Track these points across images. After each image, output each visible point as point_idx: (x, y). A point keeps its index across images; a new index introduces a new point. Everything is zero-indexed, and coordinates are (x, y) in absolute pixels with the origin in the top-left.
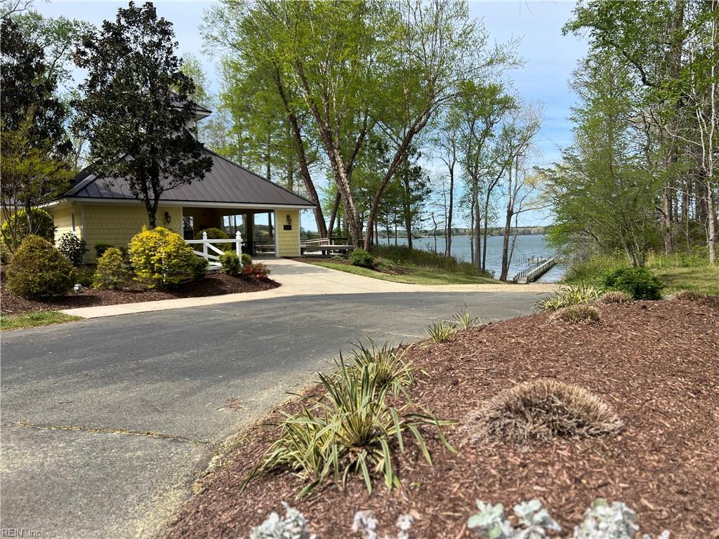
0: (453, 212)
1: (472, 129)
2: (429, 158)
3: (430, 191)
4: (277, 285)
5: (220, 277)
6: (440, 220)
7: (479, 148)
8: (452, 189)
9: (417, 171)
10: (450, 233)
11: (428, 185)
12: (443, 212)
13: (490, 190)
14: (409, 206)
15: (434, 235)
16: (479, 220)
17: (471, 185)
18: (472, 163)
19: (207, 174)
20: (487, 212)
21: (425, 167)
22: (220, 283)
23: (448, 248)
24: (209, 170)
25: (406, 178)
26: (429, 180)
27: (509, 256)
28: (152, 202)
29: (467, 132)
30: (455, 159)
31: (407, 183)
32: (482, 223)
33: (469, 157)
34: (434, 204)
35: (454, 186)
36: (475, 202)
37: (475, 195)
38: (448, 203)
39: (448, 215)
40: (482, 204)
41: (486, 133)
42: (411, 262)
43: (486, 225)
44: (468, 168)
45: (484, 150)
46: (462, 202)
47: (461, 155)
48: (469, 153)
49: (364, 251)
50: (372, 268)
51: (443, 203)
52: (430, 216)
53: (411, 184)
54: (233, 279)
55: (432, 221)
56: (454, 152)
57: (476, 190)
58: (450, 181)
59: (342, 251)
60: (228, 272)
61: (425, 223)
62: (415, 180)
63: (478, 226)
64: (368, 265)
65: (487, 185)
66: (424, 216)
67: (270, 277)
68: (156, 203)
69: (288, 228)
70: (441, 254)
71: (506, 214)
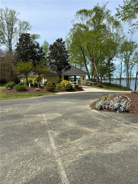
0: (122, 74)
1: (127, 53)
2: (115, 60)
3: (115, 69)
4: (84, 90)
5: (74, 89)
6: (118, 76)
7: (129, 58)
8: (121, 68)
9: (112, 64)
10: (121, 79)
11: (115, 67)
12: (119, 74)
13: (131, 68)
14: (110, 73)
15: (117, 80)
16: (128, 76)
17: (126, 67)
18: (127, 62)
19: (70, 69)
20: (131, 74)
21: (114, 63)
22: (75, 90)
23: (120, 83)
24: (70, 68)
25: (109, 66)
26: (115, 66)
27: (137, 85)
28: (60, 75)
29: (126, 54)
30: (122, 61)
31: (110, 67)
32: (129, 77)
33: (126, 60)
34: (117, 72)
35: (122, 67)
36: (128, 72)
37: (127, 70)
38: (120, 72)
39: (120, 75)
40: (129, 72)
41: (130, 54)
42: (110, 86)
43: (130, 77)
44: (126, 63)
45: (130, 58)
46: (124, 71)
47: (124, 60)
48: (126, 59)
49: (100, 84)
50: (102, 87)
51: (119, 72)
52: (116, 75)
53: (111, 67)
54: (77, 89)
55: (116, 76)
56: (122, 59)
57: (128, 68)
58: (121, 66)
59: (95, 84)
60: (76, 88)
61: (114, 77)
62: (112, 66)
63: (128, 77)
64: (101, 87)
65: (131, 67)
66: (114, 75)
67: (83, 89)
68: (61, 75)
69: (83, 79)
70: (118, 85)
71: (136, 74)
